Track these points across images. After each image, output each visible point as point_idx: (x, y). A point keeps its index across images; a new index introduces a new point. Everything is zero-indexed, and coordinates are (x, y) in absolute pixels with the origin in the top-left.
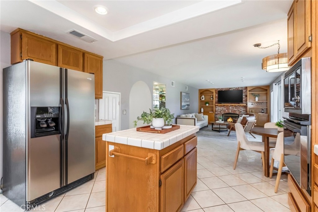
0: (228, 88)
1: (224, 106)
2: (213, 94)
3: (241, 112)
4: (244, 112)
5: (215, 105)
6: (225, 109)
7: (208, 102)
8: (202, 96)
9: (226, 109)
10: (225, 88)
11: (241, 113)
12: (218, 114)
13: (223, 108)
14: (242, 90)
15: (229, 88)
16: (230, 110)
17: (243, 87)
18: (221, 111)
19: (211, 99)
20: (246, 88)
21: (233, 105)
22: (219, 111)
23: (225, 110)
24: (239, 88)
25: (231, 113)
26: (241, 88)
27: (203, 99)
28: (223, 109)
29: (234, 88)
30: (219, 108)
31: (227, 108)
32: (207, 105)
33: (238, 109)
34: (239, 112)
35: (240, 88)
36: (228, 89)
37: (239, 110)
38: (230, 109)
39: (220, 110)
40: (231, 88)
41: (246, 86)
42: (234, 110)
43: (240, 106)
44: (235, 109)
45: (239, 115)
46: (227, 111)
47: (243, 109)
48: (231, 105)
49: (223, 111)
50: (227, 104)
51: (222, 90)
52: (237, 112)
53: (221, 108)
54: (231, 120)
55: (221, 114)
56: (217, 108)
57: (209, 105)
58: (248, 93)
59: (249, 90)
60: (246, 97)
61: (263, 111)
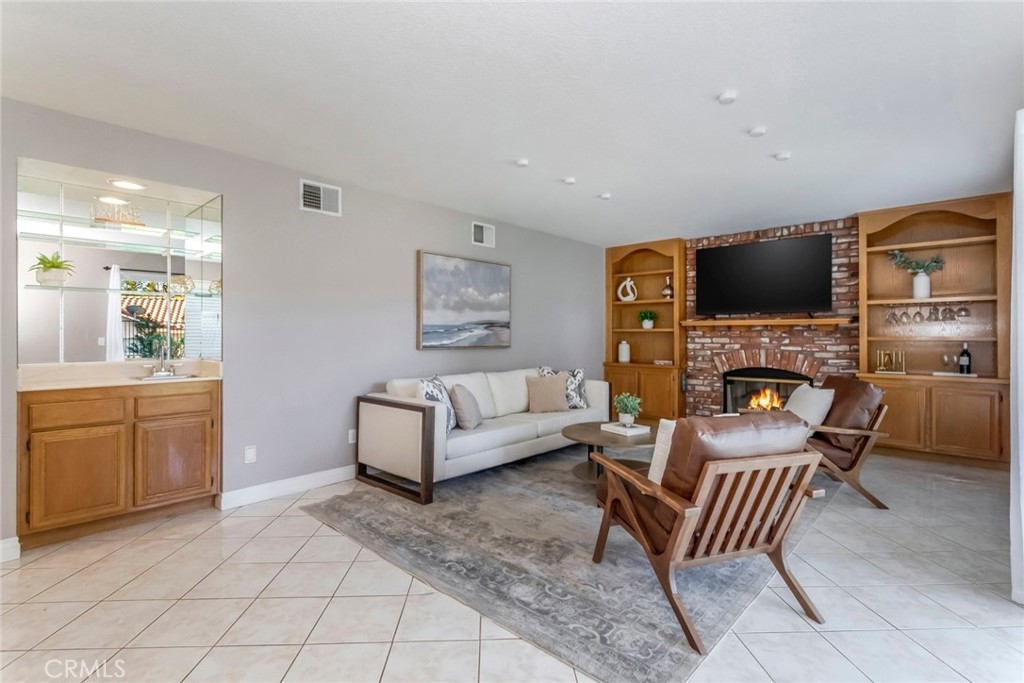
0: (748, 233)
1: (729, 328)
2: (672, 266)
3: (824, 362)
4: (844, 362)
5: (681, 325)
6: (737, 346)
7: (650, 309)
9: (742, 347)
10: (736, 235)
11: (824, 369)
12: (701, 370)
13: (727, 340)
14: (829, 237)
15: (757, 234)
16: (763, 353)
17: (836, 222)
18: (716, 358)
19: (665, 296)
20: (853, 222)
21: (778, 321)
23: (732, 351)
24: (812, 224)
25: (766, 369)
26: (822, 224)
27: (630, 298)
28: (723, 345)
29: (785, 232)
30: (703, 340)
31: (743, 341)
32: (648, 324)
33: (807, 348)
34: (811, 366)
35: (817, 228)
36: (752, 237)
37: (813, 353)
38: (759, 346)
39: (711, 349)
41: (850, 213)
42: (783, 351)
43: (818, 327)
44: (790, 344)
45: (810, 380)
46: (744, 360)
47: (835, 348)
48: (766, 326)
49: (724, 358)
50: (744, 319)
51: (718, 243)
52: (799, 363)
53: (712, 343)
54: (772, 401)
55: (715, 372)
56: (697, 340)
57: (654, 327)
58: (863, 252)
59: (868, 235)
60: (852, 276)
61: (965, 361)
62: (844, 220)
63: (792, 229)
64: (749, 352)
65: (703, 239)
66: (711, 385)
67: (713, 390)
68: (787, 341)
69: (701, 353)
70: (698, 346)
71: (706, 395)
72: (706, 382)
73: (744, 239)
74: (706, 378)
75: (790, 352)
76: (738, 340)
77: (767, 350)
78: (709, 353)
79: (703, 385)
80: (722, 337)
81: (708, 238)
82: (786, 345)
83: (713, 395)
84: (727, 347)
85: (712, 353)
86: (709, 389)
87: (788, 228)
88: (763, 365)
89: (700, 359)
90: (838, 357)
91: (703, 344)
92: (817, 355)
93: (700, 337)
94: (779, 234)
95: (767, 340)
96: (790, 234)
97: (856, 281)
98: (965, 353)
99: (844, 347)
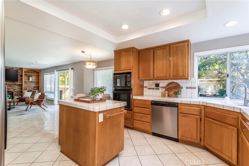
3: (15, 89)
14: (18, 70)
17: (18, 68)
20: (22, 69)
26: (15, 68)
34: (13, 90)
37: (13, 88)
43: (15, 84)
45: (12, 92)
47: (17, 87)
52: (11, 90)
58: (23, 73)
59: (24, 71)
60: (21, 76)
61: (35, 88)
62: (19, 68)
90: (18, 89)
97: (21, 77)
98: (35, 87)
99: (19, 87)
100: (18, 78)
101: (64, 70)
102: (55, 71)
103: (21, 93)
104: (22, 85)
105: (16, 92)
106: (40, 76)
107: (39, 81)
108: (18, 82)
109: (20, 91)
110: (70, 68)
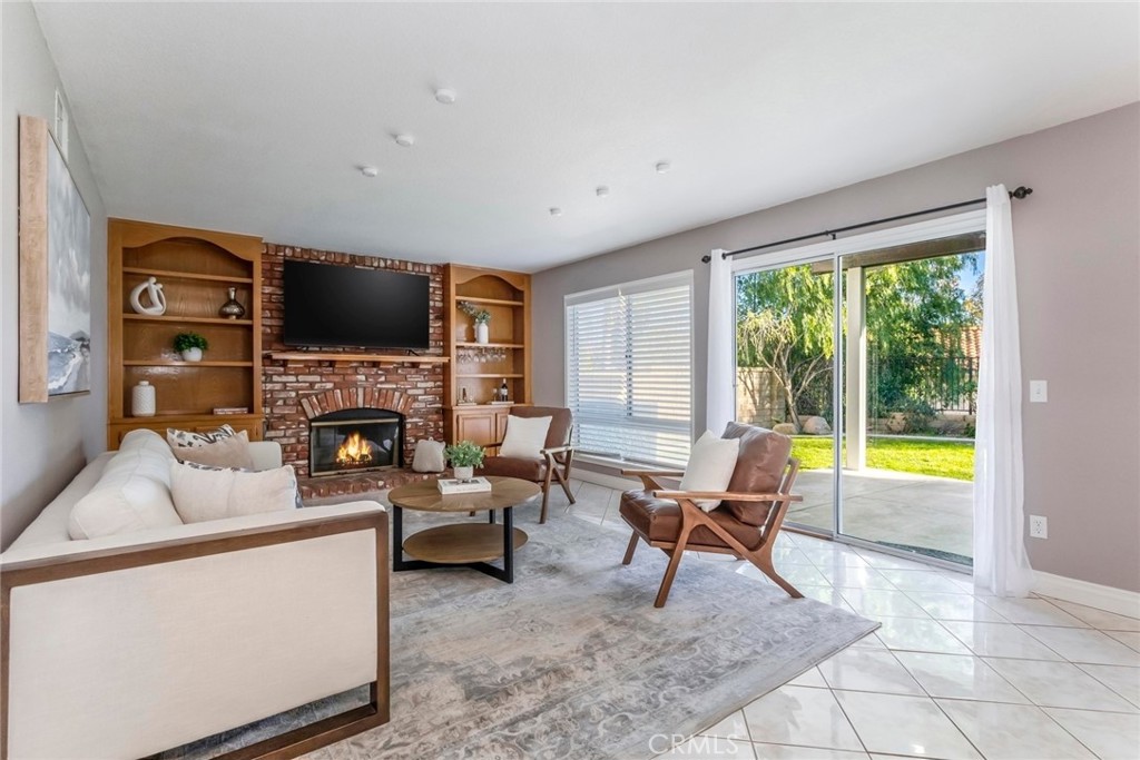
0: (343, 255)
1: (320, 362)
2: (250, 275)
3: (415, 399)
4: (430, 398)
5: (267, 358)
6: (330, 386)
7: (195, 331)
8: (146, 278)
9: (335, 387)
10: (328, 253)
11: (416, 405)
12: (283, 417)
13: (317, 378)
14: (424, 279)
15: (353, 257)
16: (361, 392)
17: (425, 265)
18: (304, 401)
19: (226, 315)
20: (444, 270)
21: (374, 357)
22: (285, 400)
23: (325, 391)
24: (407, 262)
25: (364, 408)
26: (414, 264)
27: (156, 311)
28: (312, 385)
29: (382, 264)
30: (284, 379)
31: (337, 379)
32: (195, 355)
33: (402, 385)
34: (406, 403)
35: (410, 267)
36: (347, 260)
37: (406, 390)
38: (355, 384)
39: (297, 390)
40: (362, 259)
41: (441, 261)
42: (380, 390)
43: (414, 365)
44: (386, 382)
45: (402, 417)
46: (339, 401)
47: (424, 385)
48: (362, 362)
49: (315, 400)
50: (338, 352)
51: (306, 257)
52: (395, 401)
53: (298, 381)
54: (360, 448)
55: (302, 419)
56: (275, 378)
57: (202, 359)
58: (454, 298)
59: (457, 285)
60: (437, 318)
61: (504, 392)
62: (433, 266)
63: (389, 262)
64: (345, 392)
65: (285, 247)
66: (297, 435)
67: (299, 442)
68: (383, 379)
69: (283, 395)
70: (278, 387)
71: (289, 449)
72: (289, 432)
73: (338, 260)
74: (289, 428)
75: (387, 390)
76: (331, 378)
77: (365, 388)
78: (293, 394)
79: (285, 436)
80: (309, 374)
81: (293, 248)
82: (382, 383)
83: (300, 447)
84: (317, 386)
85: (297, 394)
86: (293, 440)
87: (385, 260)
88: (361, 405)
89: (280, 402)
90: (426, 394)
91: (285, 383)
92: (410, 392)
93: (280, 375)
94: (376, 264)
95: (363, 378)
96: (386, 267)
97: (440, 324)
98: (504, 386)
99: (431, 384)
100: (431, 331)
101: (833, 234)
102: (716, 254)
103: (441, 423)
104: (446, 368)
105: (417, 413)
106: (530, 312)
107: (526, 347)
108: (431, 350)
109: (437, 411)
110: (997, 195)
